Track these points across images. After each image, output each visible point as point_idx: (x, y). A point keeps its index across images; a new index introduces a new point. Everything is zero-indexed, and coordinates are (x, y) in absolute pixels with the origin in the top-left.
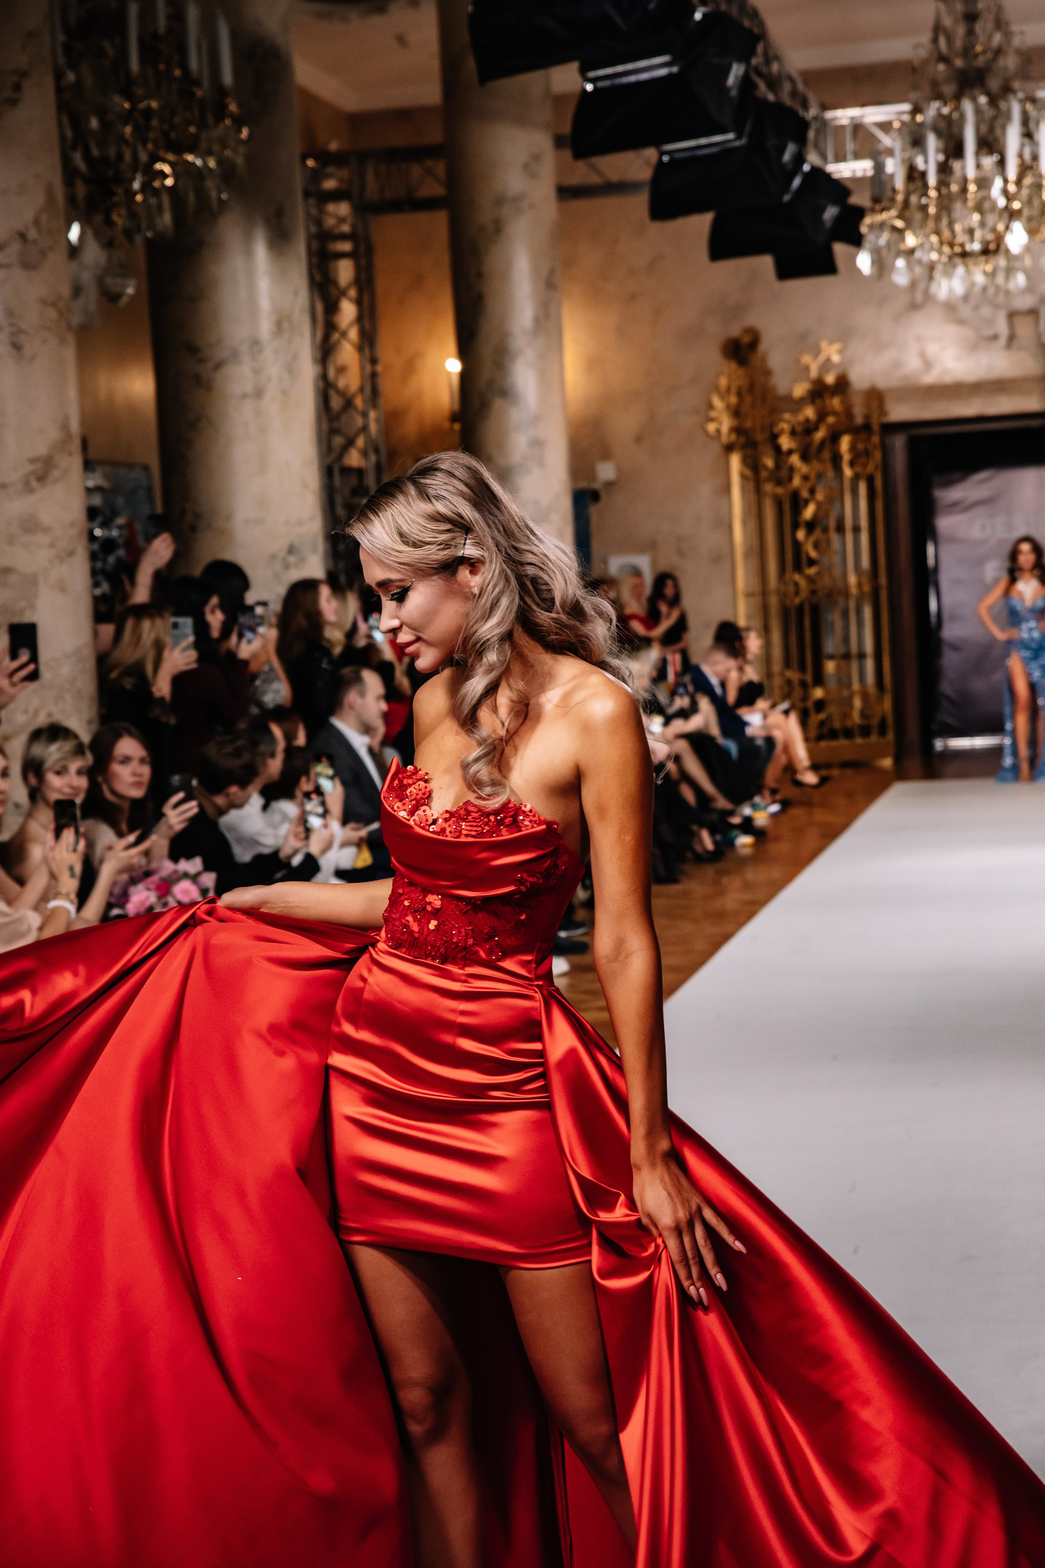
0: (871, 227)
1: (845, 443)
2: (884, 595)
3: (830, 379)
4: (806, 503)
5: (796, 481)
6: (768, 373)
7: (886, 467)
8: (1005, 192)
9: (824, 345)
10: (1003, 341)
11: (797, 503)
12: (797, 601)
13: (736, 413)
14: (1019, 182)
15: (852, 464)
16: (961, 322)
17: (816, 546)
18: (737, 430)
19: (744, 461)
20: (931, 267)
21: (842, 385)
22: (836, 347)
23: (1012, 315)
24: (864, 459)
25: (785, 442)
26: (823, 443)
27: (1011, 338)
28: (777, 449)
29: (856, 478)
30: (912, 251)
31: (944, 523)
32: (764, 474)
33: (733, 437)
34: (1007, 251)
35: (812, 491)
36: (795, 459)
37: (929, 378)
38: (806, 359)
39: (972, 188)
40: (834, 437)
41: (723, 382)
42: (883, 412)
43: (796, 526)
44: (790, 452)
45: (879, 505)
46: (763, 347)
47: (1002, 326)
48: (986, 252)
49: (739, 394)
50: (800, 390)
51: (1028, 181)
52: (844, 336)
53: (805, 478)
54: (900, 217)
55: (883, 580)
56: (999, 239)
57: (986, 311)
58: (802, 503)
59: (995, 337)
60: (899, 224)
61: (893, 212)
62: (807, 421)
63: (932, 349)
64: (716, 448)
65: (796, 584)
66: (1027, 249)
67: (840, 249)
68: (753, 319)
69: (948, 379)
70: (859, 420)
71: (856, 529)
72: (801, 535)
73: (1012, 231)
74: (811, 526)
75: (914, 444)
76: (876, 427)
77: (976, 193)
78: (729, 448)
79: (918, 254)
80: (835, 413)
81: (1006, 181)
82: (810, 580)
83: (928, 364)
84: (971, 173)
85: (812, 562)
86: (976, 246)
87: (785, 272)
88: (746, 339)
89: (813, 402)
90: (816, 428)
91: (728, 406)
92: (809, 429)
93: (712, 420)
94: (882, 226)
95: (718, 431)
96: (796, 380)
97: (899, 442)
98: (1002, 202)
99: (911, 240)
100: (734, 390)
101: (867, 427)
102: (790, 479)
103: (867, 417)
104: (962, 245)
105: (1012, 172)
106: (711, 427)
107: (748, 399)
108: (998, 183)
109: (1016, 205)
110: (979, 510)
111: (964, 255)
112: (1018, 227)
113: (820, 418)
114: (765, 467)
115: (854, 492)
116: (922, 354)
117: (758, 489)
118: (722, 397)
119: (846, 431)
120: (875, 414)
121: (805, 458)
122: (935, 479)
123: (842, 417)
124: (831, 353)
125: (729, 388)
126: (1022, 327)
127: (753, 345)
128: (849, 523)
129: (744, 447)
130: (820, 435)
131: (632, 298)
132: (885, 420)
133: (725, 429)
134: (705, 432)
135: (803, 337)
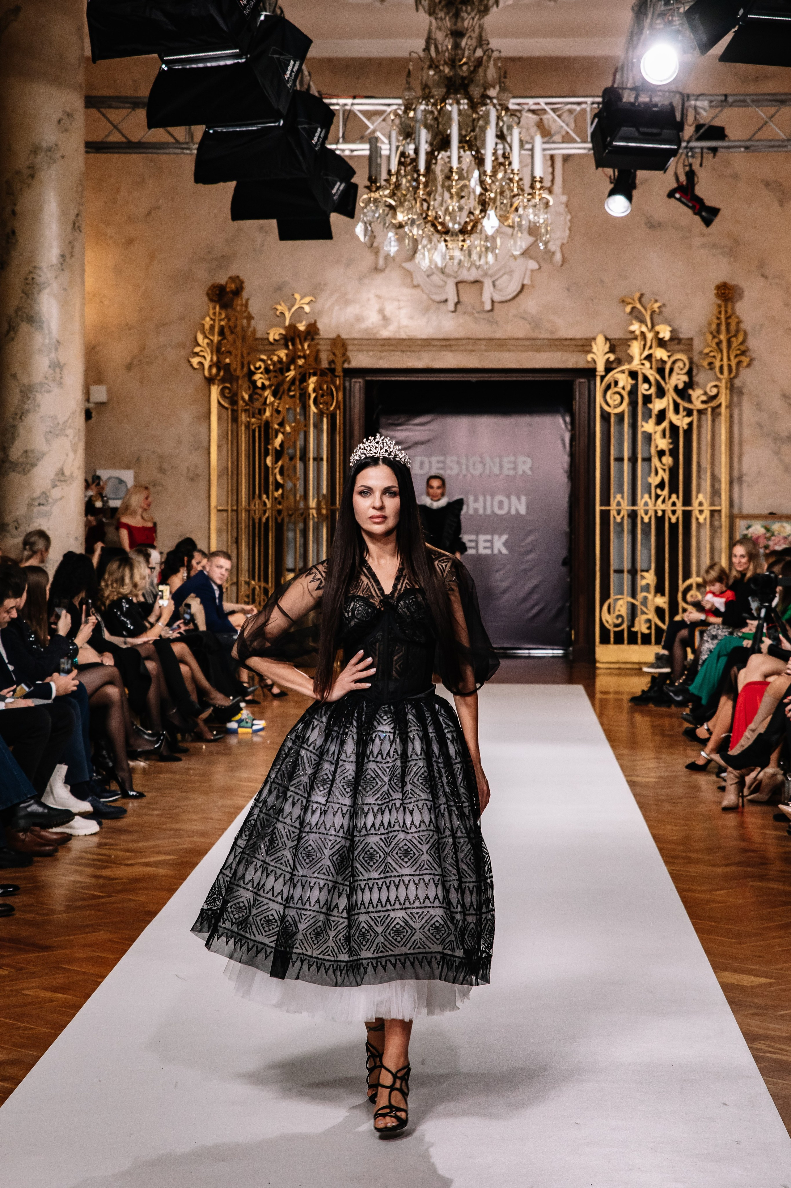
0: (365, 202)
1: (312, 383)
3: (302, 326)
4: (277, 432)
5: (268, 414)
6: (249, 317)
7: (346, 406)
8: (481, 183)
9: (297, 296)
10: (450, 305)
11: (268, 432)
12: (264, 518)
13: (218, 349)
14: (492, 175)
15: (317, 402)
17: (281, 473)
18: (218, 365)
19: (222, 393)
20: (415, 242)
21: (312, 331)
22: (307, 298)
23: (458, 284)
24: (327, 399)
25: (260, 379)
26: (293, 382)
27: (457, 303)
28: (253, 384)
29: (321, 414)
30: (401, 226)
32: (241, 405)
33: (215, 371)
34: (483, 232)
35: (282, 424)
36: (268, 394)
37: (386, 333)
38: (281, 308)
39: (454, 175)
40: (303, 378)
41: (208, 321)
42: (347, 360)
43: (265, 452)
44: (264, 388)
45: (339, 439)
46: (245, 294)
47: (452, 294)
48: (463, 231)
49: (222, 333)
50: (274, 334)
51: (500, 175)
52: (315, 291)
53: (277, 411)
54: (392, 195)
56: (476, 223)
58: (272, 433)
59: (444, 302)
60: (392, 202)
61: (387, 191)
62: (280, 361)
63: (390, 308)
64: (198, 379)
65: (264, 504)
66: (498, 231)
67: (336, 219)
69: (403, 335)
70: (325, 364)
71: (318, 459)
72: (269, 461)
73: (486, 217)
74: (278, 455)
75: (369, 387)
76: (339, 372)
77: (458, 181)
78: (210, 381)
79: (406, 229)
80: (305, 357)
81: (483, 173)
82: (276, 501)
83: (385, 320)
84: (455, 163)
85: (278, 486)
86: (457, 226)
87: (286, 234)
88: (232, 286)
89: (286, 346)
90: (289, 369)
91: (210, 343)
92: (282, 368)
93: (195, 354)
94: (376, 201)
95: (202, 365)
96: (272, 326)
97: (357, 385)
98: (477, 191)
99: (402, 216)
100: (217, 329)
101: (331, 371)
102: (264, 411)
103: (332, 362)
105: (488, 167)
106: (195, 361)
107: (229, 338)
108: (477, 175)
109: (490, 195)
111: (447, 232)
112: (490, 212)
113: (292, 359)
114: (243, 399)
115: (318, 426)
116: (381, 311)
117: (235, 419)
118: (206, 337)
119: (314, 374)
120: (339, 360)
121: (275, 394)
122: (383, 420)
123: (311, 360)
124: (303, 302)
125: (212, 327)
126: (468, 294)
127: (238, 292)
128: (311, 454)
129: (223, 381)
130: (291, 374)
131: (130, 242)
132: (347, 366)
133: (207, 363)
134: (190, 365)
135: (280, 288)
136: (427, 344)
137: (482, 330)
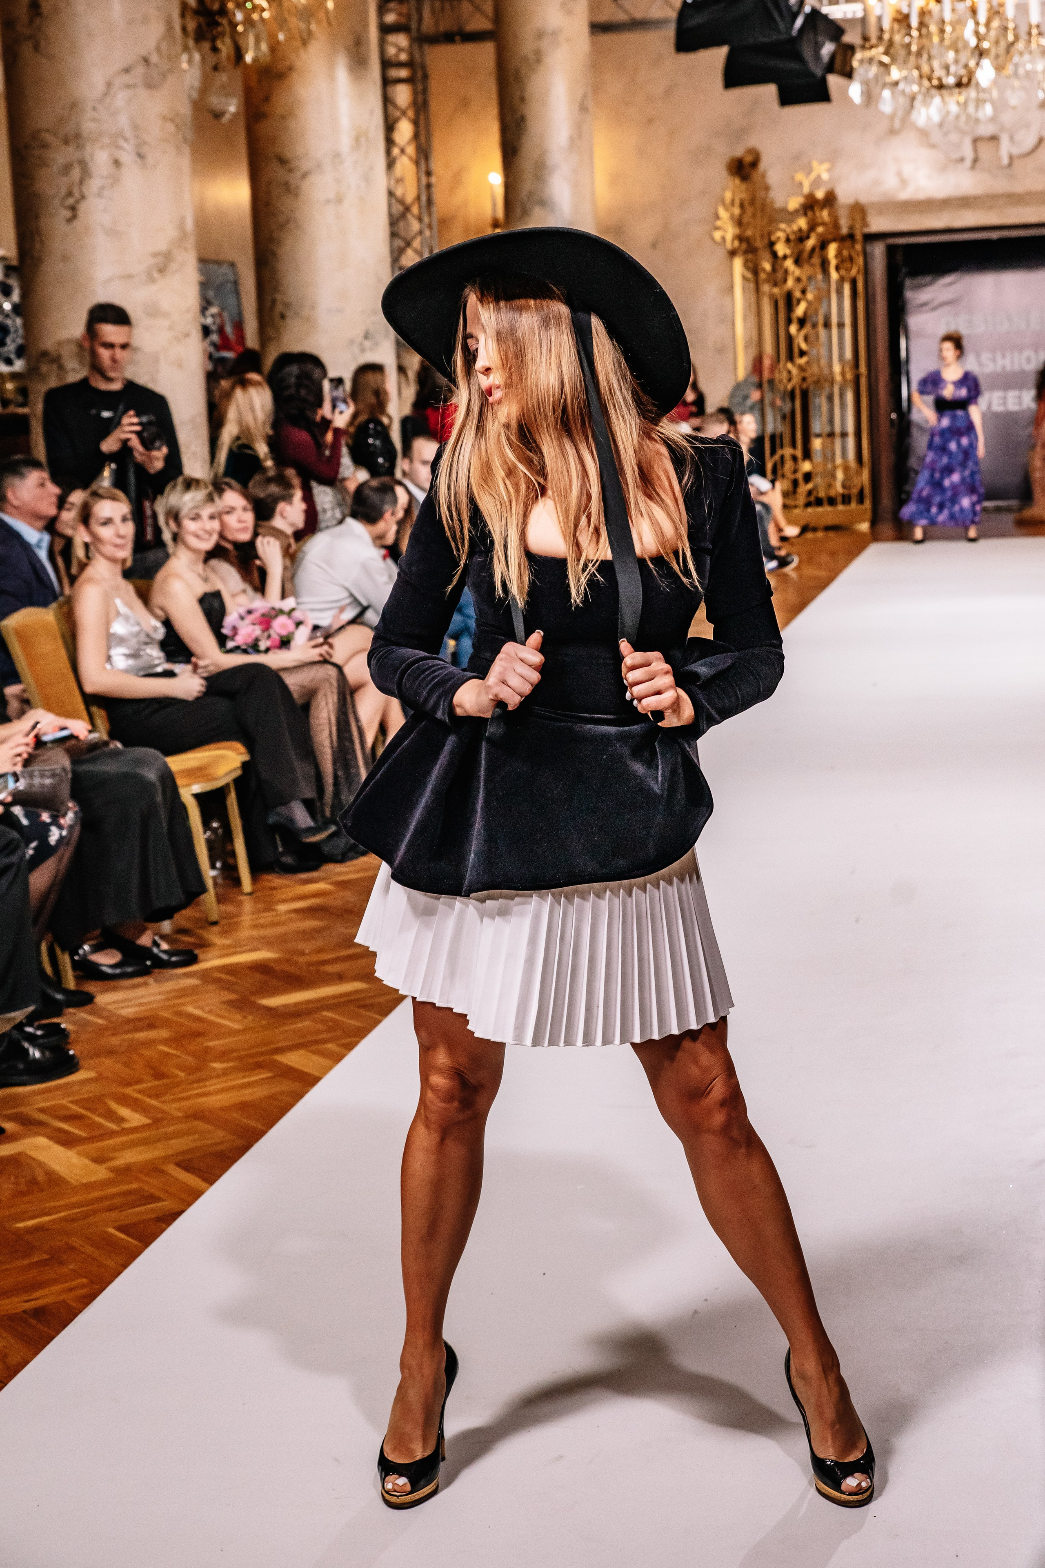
0: (862, 61)
1: (832, 249)
2: (863, 382)
3: (820, 195)
4: (799, 301)
5: (790, 283)
6: (767, 188)
7: (867, 271)
8: (977, 33)
9: (815, 164)
10: (968, 163)
11: (790, 301)
13: (739, 223)
14: (988, 24)
15: (837, 268)
16: (933, 146)
17: (806, 339)
18: (740, 238)
19: (745, 265)
20: (913, 99)
21: (830, 199)
22: (826, 166)
23: (976, 141)
24: (848, 265)
25: (781, 249)
26: (813, 250)
27: (975, 160)
28: (774, 254)
29: (842, 280)
30: (896, 83)
31: (915, 321)
32: (763, 276)
33: (736, 243)
34: (978, 84)
35: (804, 292)
36: (789, 264)
37: (905, 195)
38: (800, 176)
39: (948, 29)
40: (823, 245)
41: (728, 195)
42: (865, 224)
43: (789, 321)
44: (785, 257)
45: (861, 304)
46: (763, 165)
47: (968, 151)
48: (959, 85)
49: (742, 206)
50: (794, 203)
51: (995, 24)
52: (833, 157)
53: (798, 280)
54: (886, 53)
55: (863, 369)
56: (971, 75)
57: (954, 137)
58: (794, 301)
59: (962, 160)
60: (886, 59)
61: (881, 49)
62: (800, 230)
63: (908, 170)
64: (721, 253)
65: (789, 372)
66: (995, 82)
67: (834, 81)
68: (755, 141)
69: (921, 196)
70: (844, 230)
71: (841, 325)
72: (793, 329)
73: (982, 68)
74: (802, 322)
75: (891, 251)
76: (859, 236)
77: (951, 33)
78: (733, 253)
79: (901, 86)
80: (823, 224)
81: (977, 23)
82: (802, 369)
83: (904, 182)
84: (948, 16)
85: (802, 353)
86: (951, 80)
87: (787, 99)
88: (749, 159)
89: (805, 214)
90: (808, 237)
91: (732, 217)
92: (802, 238)
93: (717, 228)
94: (871, 60)
95: (724, 239)
96: (790, 195)
97: (878, 250)
98: (973, 42)
99: (896, 73)
100: (737, 202)
101: (851, 237)
102: (785, 280)
103: (851, 228)
104: (940, 79)
105: (982, 17)
106: (717, 235)
107: (749, 210)
108: (971, 24)
109: (986, 45)
110: (946, 309)
111: (941, 87)
112: (986, 63)
113: (812, 227)
114: (764, 270)
115: (840, 292)
116: (899, 174)
117: (757, 289)
118: (727, 209)
119: (834, 240)
120: (858, 226)
121: (797, 262)
122: (908, 282)
123: (831, 227)
124: (822, 171)
125: (733, 201)
126: (985, 151)
127: (755, 164)
128: (834, 320)
129: (746, 252)
130: (811, 243)
131: (651, 121)
132: (867, 230)
133: (729, 237)
134: (713, 239)
135: (797, 157)
136: (945, 204)
137: (1001, 185)
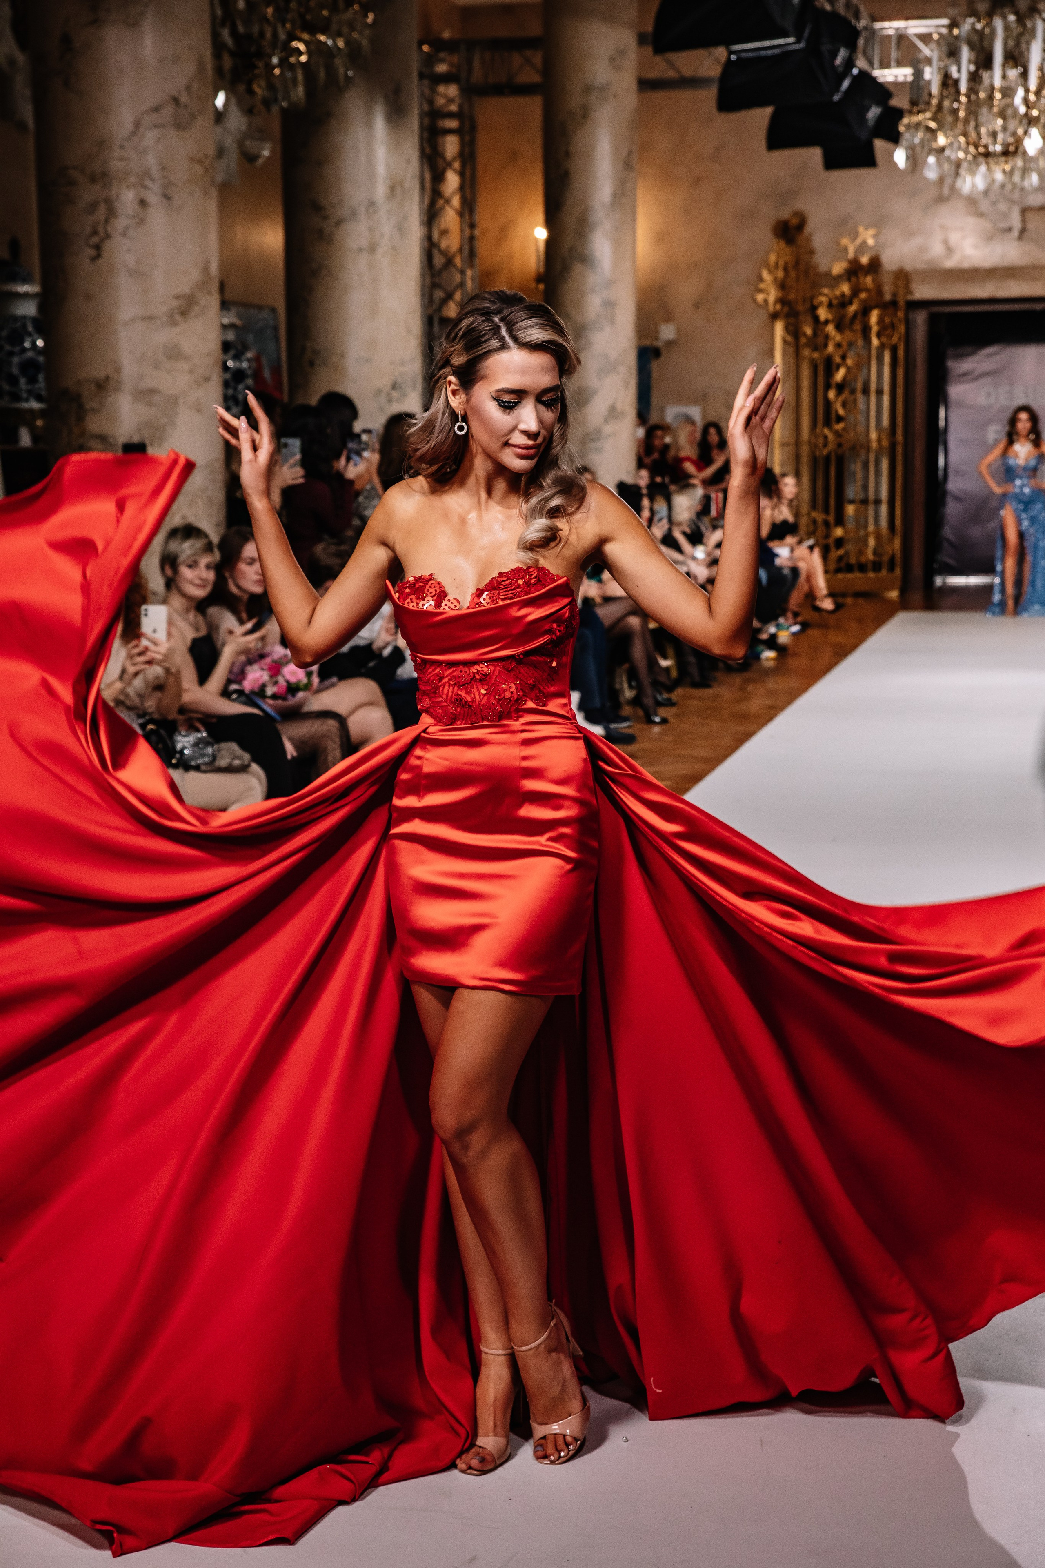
0: (908, 127)
1: (874, 317)
2: (899, 449)
3: (864, 260)
4: (838, 367)
5: (831, 348)
6: (812, 252)
7: (908, 339)
8: (1026, 101)
9: (861, 229)
10: (1015, 233)
11: (830, 367)
12: (825, 452)
13: (782, 286)
14: (1038, 93)
15: (879, 335)
16: (981, 215)
17: (844, 405)
18: (781, 301)
19: (787, 329)
20: (958, 165)
21: (875, 265)
22: (872, 232)
23: (1025, 211)
24: (889, 331)
25: (823, 314)
26: (855, 315)
27: (1023, 231)
28: (816, 319)
29: (882, 347)
30: (942, 150)
31: (955, 391)
32: (803, 340)
33: (778, 307)
34: (1025, 152)
35: (844, 357)
36: (830, 329)
37: (950, 263)
38: (845, 241)
39: (998, 95)
40: (865, 311)
41: (773, 258)
42: (909, 291)
43: (828, 387)
44: (827, 322)
45: (900, 372)
46: (808, 229)
47: (1015, 221)
48: (1006, 153)
49: (785, 269)
50: (838, 268)
52: (879, 223)
53: (838, 345)
54: (933, 119)
55: (900, 437)
56: (1019, 142)
57: (1002, 207)
58: (834, 367)
59: (1009, 229)
60: (933, 125)
61: (928, 115)
62: (843, 295)
63: (954, 238)
64: (763, 316)
65: (826, 437)
66: (1042, 152)
67: (880, 145)
68: (801, 205)
69: (966, 265)
70: (888, 297)
71: (880, 392)
72: (831, 395)
73: (1030, 137)
74: (840, 388)
75: (934, 320)
76: (901, 304)
77: (1000, 100)
78: (774, 316)
79: (947, 153)
80: (867, 290)
81: (1027, 91)
82: (837, 434)
83: (950, 250)
84: (998, 82)
85: (839, 419)
86: (998, 148)
87: (832, 163)
88: (795, 221)
89: (849, 280)
90: (851, 303)
91: (775, 280)
92: (843, 303)
93: (761, 291)
94: (917, 126)
95: (766, 301)
96: (836, 259)
97: (920, 318)
98: (1022, 110)
99: (942, 140)
100: (781, 265)
101: (894, 303)
102: (826, 346)
103: (894, 295)
104: (986, 146)
105: (1033, 84)
106: (760, 297)
107: (793, 274)
108: (1021, 93)
109: (1035, 113)
110: (986, 380)
111: (987, 155)
112: (1034, 132)
113: (855, 292)
114: (805, 334)
115: (879, 359)
116: (945, 242)
117: (797, 354)
118: (770, 272)
119: (876, 307)
120: (901, 293)
121: (839, 328)
122: (950, 352)
123: (873, 293)
124: (867, 237)
125: (777, 264)
126: (1032, 222)
127: (799, 227)
128: (872, 386)
129: (787, 316)
130: (853, 308)
131: (698, 181)
132: (910, 298)
133: (772, 299)
134: (755, 301)
135: (843, 222)
136: (991, 273)
